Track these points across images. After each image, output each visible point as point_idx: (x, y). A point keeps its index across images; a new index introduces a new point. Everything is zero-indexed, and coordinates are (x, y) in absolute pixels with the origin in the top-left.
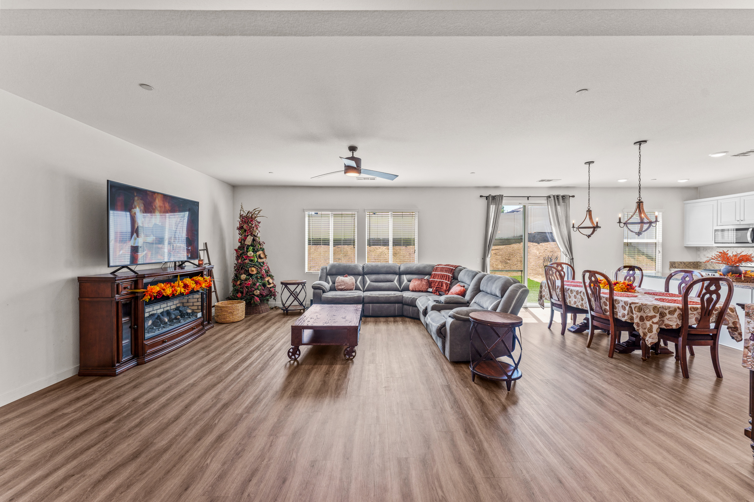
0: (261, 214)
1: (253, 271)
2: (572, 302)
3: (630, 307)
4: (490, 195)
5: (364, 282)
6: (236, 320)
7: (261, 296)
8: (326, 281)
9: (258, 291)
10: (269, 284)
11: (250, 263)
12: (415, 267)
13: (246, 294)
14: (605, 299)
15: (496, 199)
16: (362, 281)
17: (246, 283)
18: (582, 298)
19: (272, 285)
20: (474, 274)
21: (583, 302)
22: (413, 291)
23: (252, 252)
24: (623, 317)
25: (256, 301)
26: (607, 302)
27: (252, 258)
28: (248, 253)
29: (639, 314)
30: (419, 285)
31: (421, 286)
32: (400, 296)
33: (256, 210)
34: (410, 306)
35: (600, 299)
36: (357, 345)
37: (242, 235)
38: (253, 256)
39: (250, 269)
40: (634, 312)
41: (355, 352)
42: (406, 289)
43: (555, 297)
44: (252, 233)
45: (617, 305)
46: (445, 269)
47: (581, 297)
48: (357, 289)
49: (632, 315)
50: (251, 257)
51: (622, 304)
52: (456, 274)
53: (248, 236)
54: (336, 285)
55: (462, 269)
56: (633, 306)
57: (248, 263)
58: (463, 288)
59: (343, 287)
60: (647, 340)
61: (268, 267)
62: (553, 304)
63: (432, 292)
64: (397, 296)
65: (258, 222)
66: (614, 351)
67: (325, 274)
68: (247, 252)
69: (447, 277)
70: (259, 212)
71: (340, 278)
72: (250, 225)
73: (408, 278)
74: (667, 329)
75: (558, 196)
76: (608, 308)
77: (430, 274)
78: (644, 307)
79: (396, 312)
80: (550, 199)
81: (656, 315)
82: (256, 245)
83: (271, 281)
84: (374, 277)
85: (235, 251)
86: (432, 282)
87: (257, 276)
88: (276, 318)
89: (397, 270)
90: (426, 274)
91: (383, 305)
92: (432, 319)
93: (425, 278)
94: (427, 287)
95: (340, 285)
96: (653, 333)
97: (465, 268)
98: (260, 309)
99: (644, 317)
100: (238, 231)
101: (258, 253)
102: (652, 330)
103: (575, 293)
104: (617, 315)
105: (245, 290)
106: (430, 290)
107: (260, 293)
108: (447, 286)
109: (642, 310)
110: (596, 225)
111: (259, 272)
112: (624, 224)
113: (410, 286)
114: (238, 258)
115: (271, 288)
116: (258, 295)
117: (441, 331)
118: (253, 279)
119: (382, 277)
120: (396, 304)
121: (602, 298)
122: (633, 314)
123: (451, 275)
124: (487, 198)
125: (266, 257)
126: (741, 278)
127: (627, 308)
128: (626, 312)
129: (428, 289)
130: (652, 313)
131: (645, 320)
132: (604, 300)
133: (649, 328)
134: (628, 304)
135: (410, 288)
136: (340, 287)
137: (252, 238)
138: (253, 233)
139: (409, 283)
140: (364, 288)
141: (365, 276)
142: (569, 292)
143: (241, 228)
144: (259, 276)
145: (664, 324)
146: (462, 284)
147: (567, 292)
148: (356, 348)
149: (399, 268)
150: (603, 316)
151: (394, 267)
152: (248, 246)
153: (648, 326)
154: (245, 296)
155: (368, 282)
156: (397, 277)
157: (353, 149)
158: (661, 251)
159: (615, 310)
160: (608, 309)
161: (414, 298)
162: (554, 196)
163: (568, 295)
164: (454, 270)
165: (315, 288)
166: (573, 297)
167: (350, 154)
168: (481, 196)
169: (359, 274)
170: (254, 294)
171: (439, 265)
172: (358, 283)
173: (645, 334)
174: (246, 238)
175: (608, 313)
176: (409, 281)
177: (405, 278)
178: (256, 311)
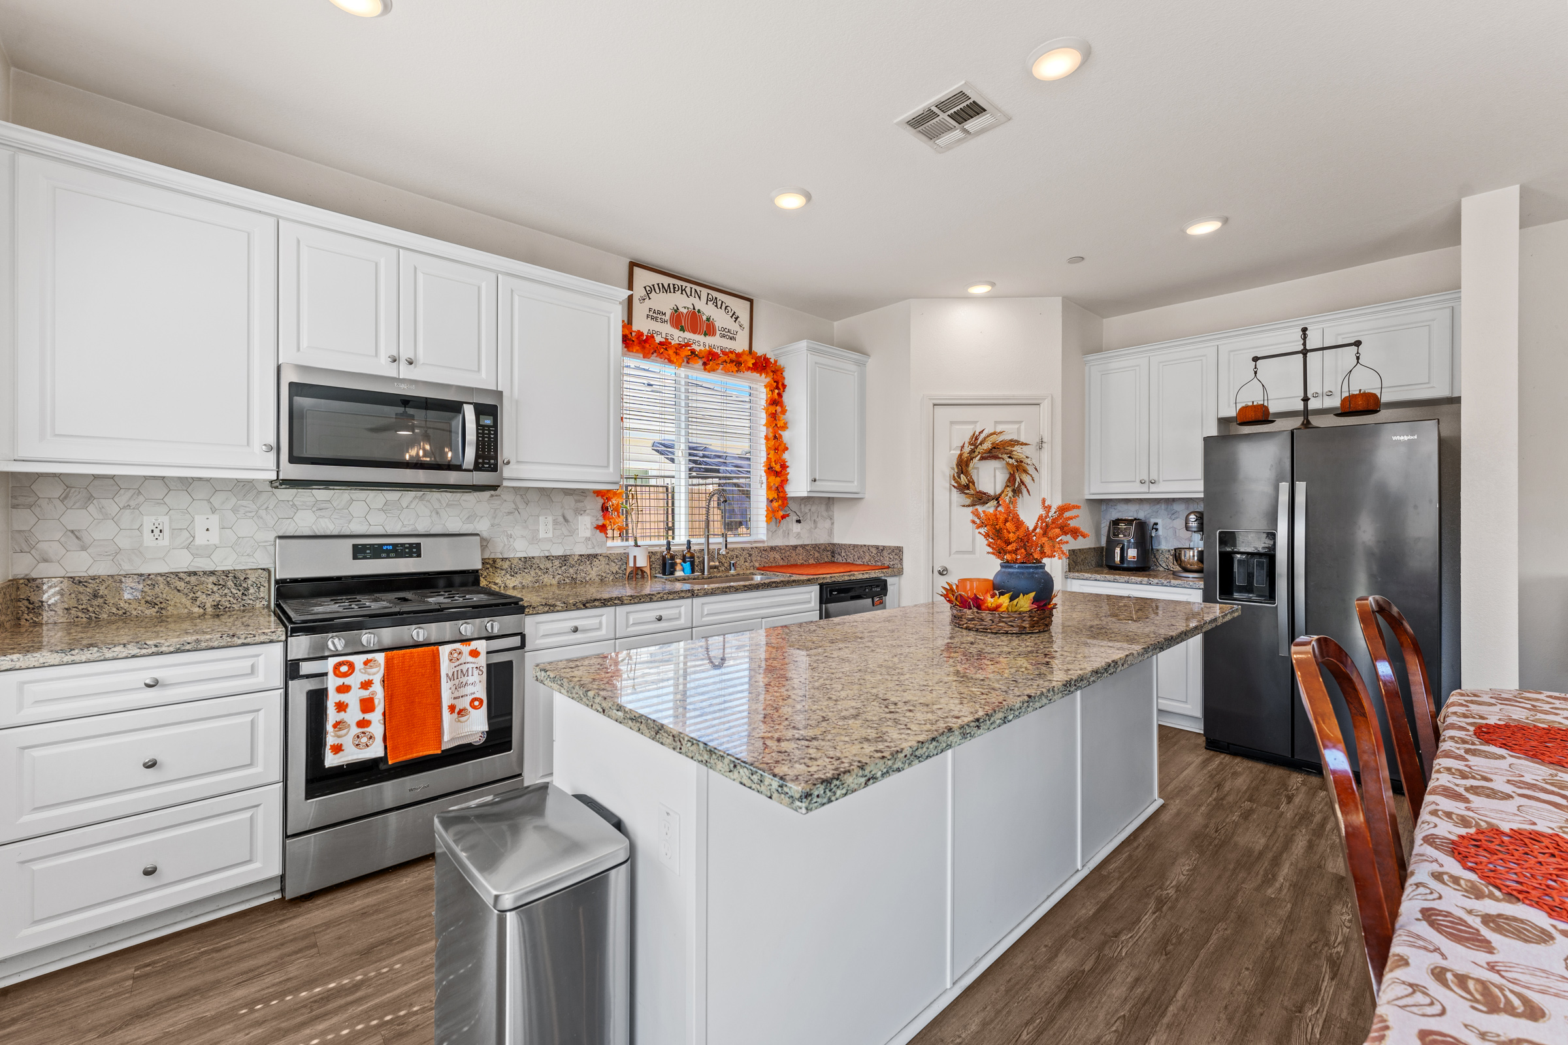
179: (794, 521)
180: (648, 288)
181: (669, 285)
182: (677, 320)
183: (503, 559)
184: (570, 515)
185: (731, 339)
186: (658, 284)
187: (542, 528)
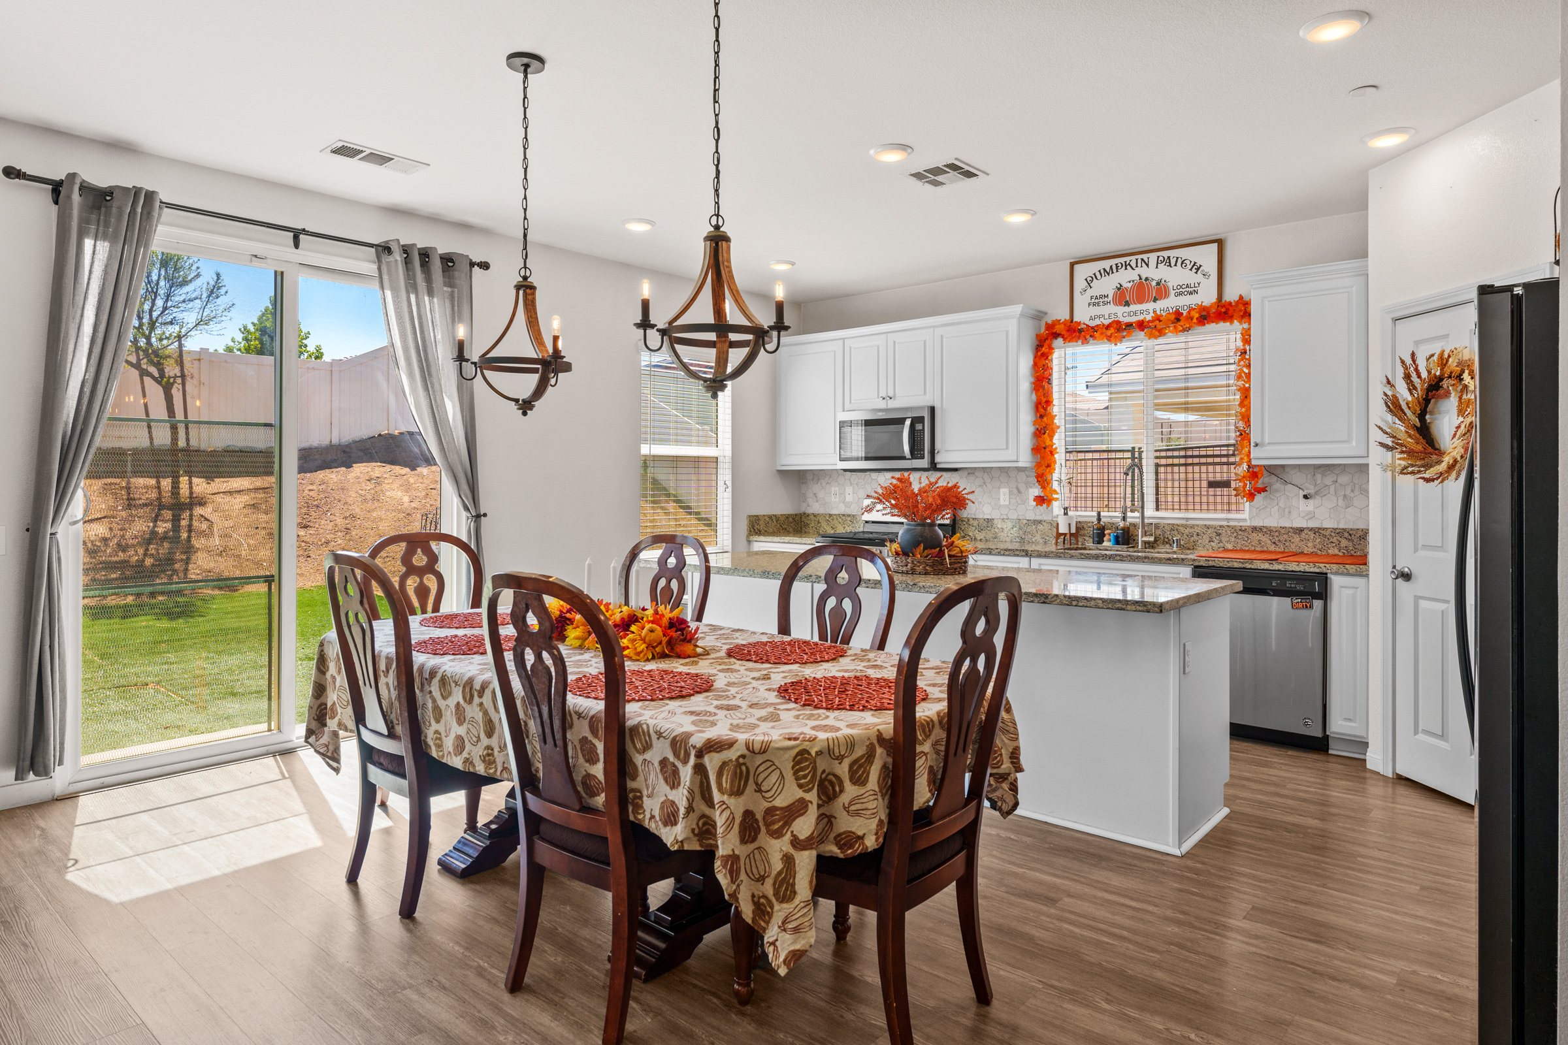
2: (449, 743)
3: (700, 769)
4: (72, 176)
14: (586, 723)
15: (115, 203)
18: (490, 721)
21: (494, 741)
24: (665, 824)
26: (595, 741)
29: (738, 805)
35: (566, 725)
40: (717, 797)
43: (374, 718)
45: (638, 759)
47: (486, 713)
49: (708, 811)
51: (660, 750)
56: (712, 762)
60: (773, 944)
62: (369, 754)
66: (629, 976)
74: (847, 860)
75: (425, 254)
76: (598, 771)
78: (759, 759)
80: (391, 258)
81: (808, 797)
96: (797, 901)
99: (759, 816)
102: (793, 885)
103: (457, 696)
104: (638, 807)
109: (751, 781)
110: (551, 351)
112: (663, 332)
121: (575, 717)
122: (710, 802)
124: (57, 189)
126: (942, 563)
127: (686, 773)
128: (680, 797)
130: (789, 794)
131: (763, 829)
132: (581, 730)
133: (780, 873)
134: (687, 755)
142: (435, 687)
145: (832, 836)
147: (426, 687)
150: (576, 820)
153: (777, 865)
158: (729, 483)
159: (631, 784)
160: (601, 777)
162: (406, 250)
163: (430, 705)
166: (449, 717)
173: (762, 910)
175: (600, 800)
179: (1301, 497)
180: (1089, 279)
181: (1111, 267)
182: (1122, 297)
183: (973, 519)
184: (1022, 487)
185: (1191, 293)
186: (1100, 271)
187: (1002, 497)
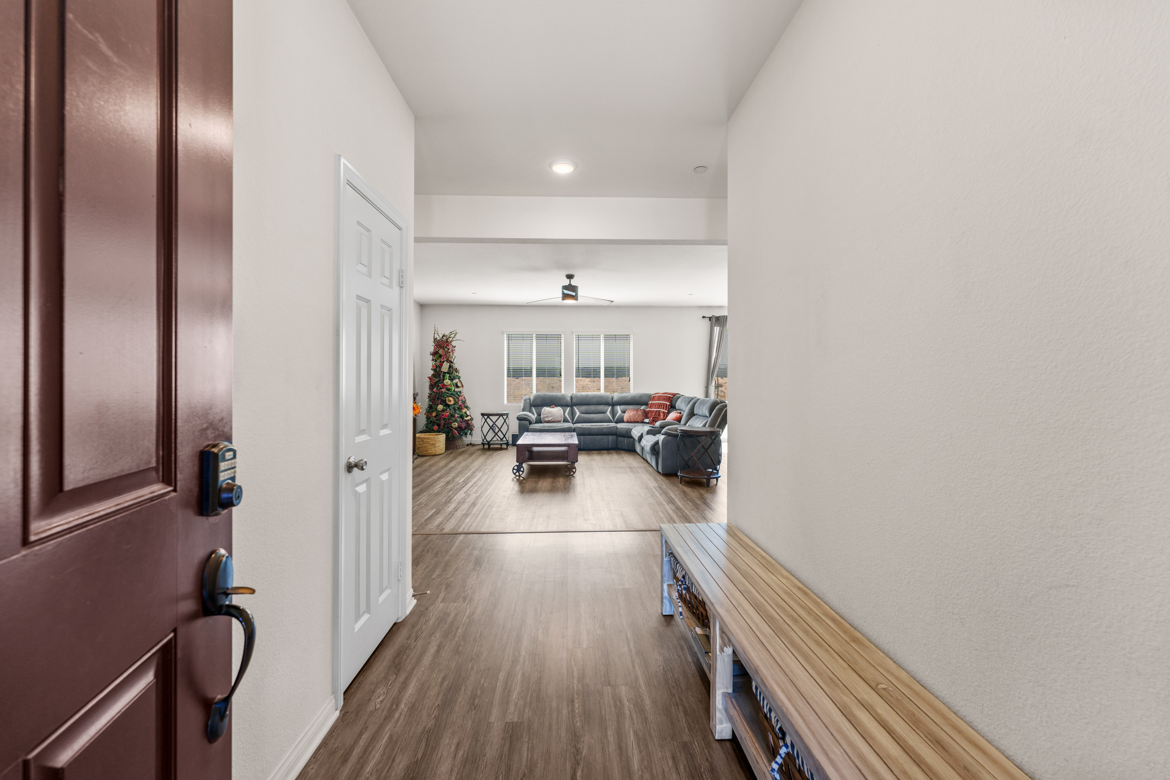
0: (457, 337)
1: (450, 401)
4: (713, 316)
5: (572, 414)
6: (438, 453)
7: (460, 428)
8: (530, 411)
9: (456, 423)
10: (467, 416)
11: (447, 392)
12: (630, 397)
13: (444, 426)
15: (720, 320)
16: (571, 412)
17: (443, 415)
19: (469, 418)
20: (690, 400)
22: (628, 422)
23: (449, 380)
25: (455, 433)
27: (449, 387)
28: (445, 382)
30: (635, 415)
31: (637, 417)
32: (614, 427)
33: (453, 333)
34: (625, 437)
36: (577, 461)
37: (436, 361)
38: (450, 384)
39: (447, 399)
41: (575, 468)
42: (621, 420)
44: (448, 359)
46: (662, 398)
48: (565, 421)
50: (448, 385)
52: (673, 402)
53: (443, 362)
54: (542, 416)
55: (680, 397)
57: (445, 393)
58: (679, 414)
59: (550, 419)
61: (465, 398)
63: (648, 423)
64: (610, 427)
65: (453, 346)
67: (528, 406)
68: (444, 380)
69: (664, 406)
70: (455, 336)
71: (546, 410)
72: (446, 349)
73: (622, 409)
77: (646, 404)
79: (610, 444)
82: (452, 372)
83: (468, 413)
84: (584, 408)
85: (428, 379)
86: (648, 413)
87: (455, 407)
88: (476, 453)
89: (610, 400)
90: (642, 404)
91: (595, 437)
92: (646, 441)
93: (642, 408)
94: (643, 418)
95: (547, 417)
97: (682, 395)
98: (457, 444)
100: (431, 356)
101: (454, 381)
105: (443, 422)
106: (647, 420)
107: (458, 425)
108: (664, 415)
111: (456, 402)
113: (624, 417)
114: (432, 387)
115: (468, 420)
116: (456, 428)
117: (655, 449)
118: (450, 410)
119: (593, 408)
120: (610, 436)
123: (668, 403)
124: (710, 318)
125: (462, 386)
129: (644, 419)
135: (625, 419)
136: (547, 419)
137: (449, 364)
138: (450, 359)
139: (623, 414)
140: (573, 421)
141: (574, 407)
143: (435, 354)
144: (457, 406)
146: (679, 412)
148: (576, 465)
149: (612, 398)
151: (607, 397)
152: (445, 373)
154: (443, 429)
155: (578, 413)
156: (610, 408)
157: (570, 277)
161: (629, 428)
164: (672, 398)
165: (519, 419)
167: (566, 282)
168: (704, 317)
169: (567, 406)
170: (451, 427)
171: (656, 394)
172: (566, 414)
174: (442, 365)
176: (624, 412)
177: (619, 409)
178: (453, 445)
